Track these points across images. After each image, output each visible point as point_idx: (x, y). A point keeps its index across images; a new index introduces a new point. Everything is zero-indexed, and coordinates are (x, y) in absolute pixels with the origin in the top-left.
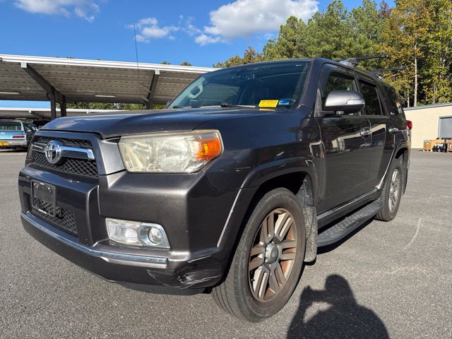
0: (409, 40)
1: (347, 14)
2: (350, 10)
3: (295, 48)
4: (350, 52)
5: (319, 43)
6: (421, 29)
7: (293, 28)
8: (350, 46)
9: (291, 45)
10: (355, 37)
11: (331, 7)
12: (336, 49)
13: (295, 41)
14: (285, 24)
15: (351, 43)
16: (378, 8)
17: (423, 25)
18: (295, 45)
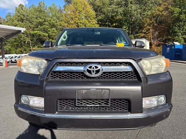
0: (72, 22)
1: (47, 8)
2: (48, 7)
3: (25, 18)
4: (50, 24)
5: (37, 18)
6: (76, 19)
7: (22, 9)
8: (50, 21)
9: (22, 16)
10: (52, 18)
11: (40, 4)
12: (44, 22)
13: (24, 15)
14: (18, 7)
15: (50, 20)
16: (58, 8)
17: (76, 17)
18: (24, 17)
